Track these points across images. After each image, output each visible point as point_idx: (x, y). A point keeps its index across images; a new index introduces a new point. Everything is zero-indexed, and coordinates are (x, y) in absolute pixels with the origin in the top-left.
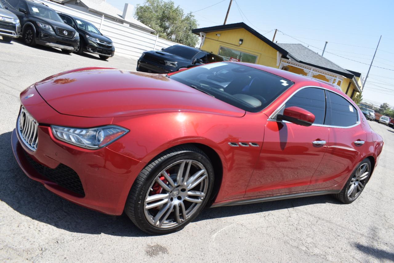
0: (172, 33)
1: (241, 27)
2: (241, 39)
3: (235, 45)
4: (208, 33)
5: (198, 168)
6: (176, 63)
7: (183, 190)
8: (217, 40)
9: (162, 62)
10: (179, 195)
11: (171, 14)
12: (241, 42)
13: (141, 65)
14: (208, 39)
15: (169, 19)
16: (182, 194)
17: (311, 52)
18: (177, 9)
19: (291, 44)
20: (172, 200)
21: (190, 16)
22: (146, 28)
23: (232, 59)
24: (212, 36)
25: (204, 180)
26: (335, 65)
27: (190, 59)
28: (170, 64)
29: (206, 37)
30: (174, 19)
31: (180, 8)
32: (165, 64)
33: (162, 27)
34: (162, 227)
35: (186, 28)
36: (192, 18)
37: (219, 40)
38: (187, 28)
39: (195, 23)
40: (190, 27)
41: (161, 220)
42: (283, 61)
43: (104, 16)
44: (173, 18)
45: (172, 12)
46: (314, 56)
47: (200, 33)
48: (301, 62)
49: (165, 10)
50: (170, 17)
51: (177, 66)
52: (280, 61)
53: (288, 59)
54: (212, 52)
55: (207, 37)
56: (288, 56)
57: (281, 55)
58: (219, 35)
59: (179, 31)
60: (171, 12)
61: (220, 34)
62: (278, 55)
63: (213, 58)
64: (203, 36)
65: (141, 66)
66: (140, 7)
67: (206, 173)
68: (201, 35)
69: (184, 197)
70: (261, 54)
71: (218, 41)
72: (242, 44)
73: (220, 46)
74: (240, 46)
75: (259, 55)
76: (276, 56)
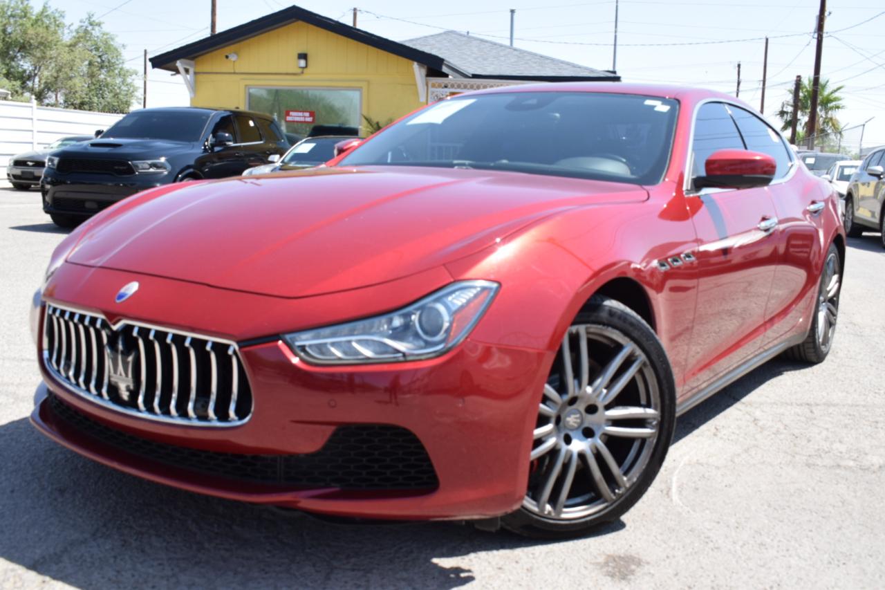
0: (49, 87)
1: (294, 19)
2: (300, 52)
3: (287, 74)
4: (200, 58)
5: (612, 346)
6: (163, 160)
7: (592, 409)
8: (233, 71)
9: (125, 168)
10: (586, 425)
11: (31, 32)
12: (302, 63)
13: (54, 193)
14: (205, 76)
15: (24, 48)
16: (590, 420)
17: (487, 44)
18: (42, 12)
19: (426, 37)
20: (568, 440)
21: (91, 24)
23: (291, 113)
24: (214, 62)
25: (640, 371)
26: (563, 62)
27: (197, 139)
28: (148, 166)
29: (197, 71)
30: (44, 45)
31: (53, 9)
32: (134, 172)
33: (14, 77)
34: (563, 516)
35: (87, 63)
36: (96, 32)
37: (237, 71)
38: (90, 64)
39: (112, 43)
40: (100, 57)
41: (553, 500)
42: (433, 86)
44: (41, 44)
45: (32, 25)
46: (502, 54)
47: (179, 64)
48: (475, 76)
49: (9, 23)
50: (29, 42)
51: (169, 167)
52: (426, 88)
53: (446, 76)
54: (237, 108)
55: (199, 69)
56: (445, 69)
57: (424, 71)
58: (233, 58)
59: (70, 78)
60: (29, 25)
61: (236, 53)
62: (418, 71)
63: (251, 123)
64: (187, 71)
65: (57, 195)
67: (638, 352)
68: (181, 69)
69: (600, 426)
70: (368, 82)
71: (234, 73)
72: (306, 67)
73: (246, 86)
74: (302, 73)
75: (364, 85)
76: (414, 75)
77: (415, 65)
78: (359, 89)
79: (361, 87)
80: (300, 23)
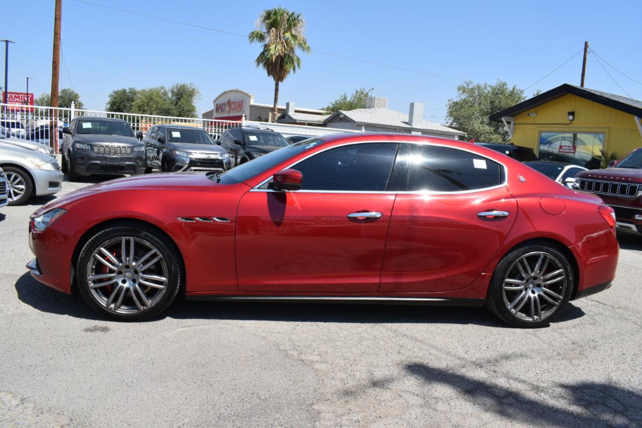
1: (567, 92)
2: (570, 111)
3: (562, 124)
4: (517, 116)
5: (147, 248)
7: (136, 272)
10: (134, 278)
12: (571, 117)
14: (519, 125)
20: (124, 282)
22: (449, 132)
23: (562, 147)
24: (523, 118)
31: (518, 89)
37: (535, 123)
41: (115, 304)
43: (364, 128)
45: (506, 98)
47: (503, 119)
55: (516, 122)
58: (533, 115)
60: (503, 98)
61: (536, 113)
62: (638, 121)
64: (509, 123)
66: (454, 102)
67: (159, 253)
68: (505, 122)
69: (138, 279)
70: (609, 129)
71: (534, 124)
72: (573, 119)
73: (539, 131)
74: (571, 123)
75: (606, 131)
76: (635, 123)
77: (636, 118)
78: (603, 133)
79: (605, 132)
80: (570, 95)
